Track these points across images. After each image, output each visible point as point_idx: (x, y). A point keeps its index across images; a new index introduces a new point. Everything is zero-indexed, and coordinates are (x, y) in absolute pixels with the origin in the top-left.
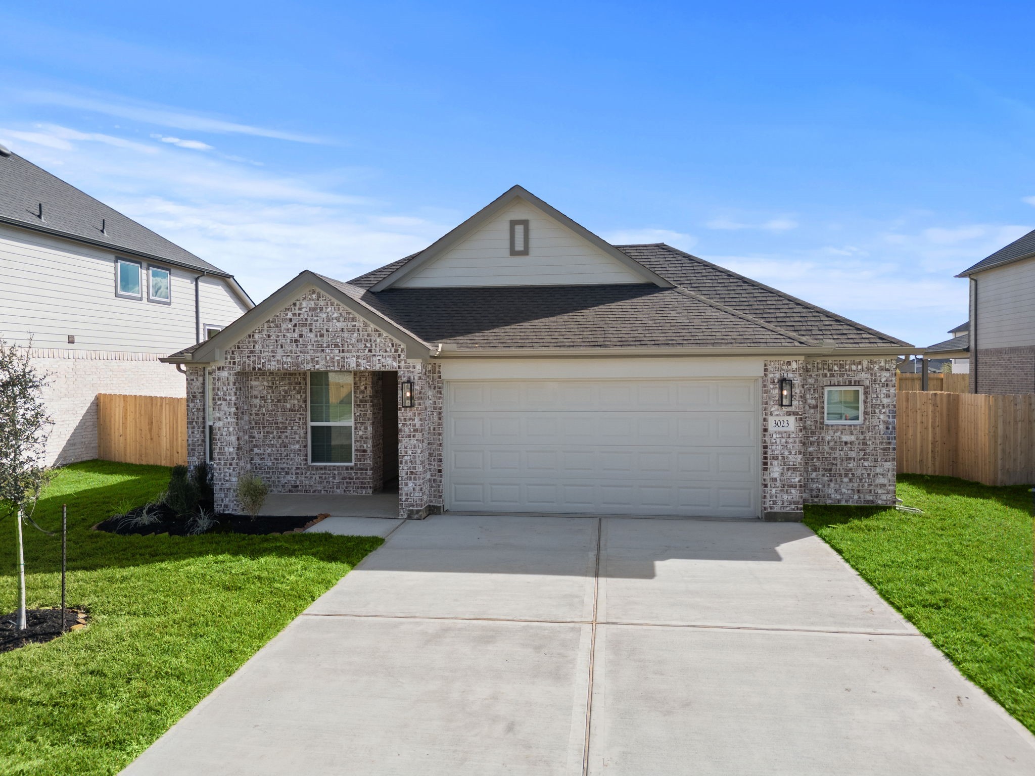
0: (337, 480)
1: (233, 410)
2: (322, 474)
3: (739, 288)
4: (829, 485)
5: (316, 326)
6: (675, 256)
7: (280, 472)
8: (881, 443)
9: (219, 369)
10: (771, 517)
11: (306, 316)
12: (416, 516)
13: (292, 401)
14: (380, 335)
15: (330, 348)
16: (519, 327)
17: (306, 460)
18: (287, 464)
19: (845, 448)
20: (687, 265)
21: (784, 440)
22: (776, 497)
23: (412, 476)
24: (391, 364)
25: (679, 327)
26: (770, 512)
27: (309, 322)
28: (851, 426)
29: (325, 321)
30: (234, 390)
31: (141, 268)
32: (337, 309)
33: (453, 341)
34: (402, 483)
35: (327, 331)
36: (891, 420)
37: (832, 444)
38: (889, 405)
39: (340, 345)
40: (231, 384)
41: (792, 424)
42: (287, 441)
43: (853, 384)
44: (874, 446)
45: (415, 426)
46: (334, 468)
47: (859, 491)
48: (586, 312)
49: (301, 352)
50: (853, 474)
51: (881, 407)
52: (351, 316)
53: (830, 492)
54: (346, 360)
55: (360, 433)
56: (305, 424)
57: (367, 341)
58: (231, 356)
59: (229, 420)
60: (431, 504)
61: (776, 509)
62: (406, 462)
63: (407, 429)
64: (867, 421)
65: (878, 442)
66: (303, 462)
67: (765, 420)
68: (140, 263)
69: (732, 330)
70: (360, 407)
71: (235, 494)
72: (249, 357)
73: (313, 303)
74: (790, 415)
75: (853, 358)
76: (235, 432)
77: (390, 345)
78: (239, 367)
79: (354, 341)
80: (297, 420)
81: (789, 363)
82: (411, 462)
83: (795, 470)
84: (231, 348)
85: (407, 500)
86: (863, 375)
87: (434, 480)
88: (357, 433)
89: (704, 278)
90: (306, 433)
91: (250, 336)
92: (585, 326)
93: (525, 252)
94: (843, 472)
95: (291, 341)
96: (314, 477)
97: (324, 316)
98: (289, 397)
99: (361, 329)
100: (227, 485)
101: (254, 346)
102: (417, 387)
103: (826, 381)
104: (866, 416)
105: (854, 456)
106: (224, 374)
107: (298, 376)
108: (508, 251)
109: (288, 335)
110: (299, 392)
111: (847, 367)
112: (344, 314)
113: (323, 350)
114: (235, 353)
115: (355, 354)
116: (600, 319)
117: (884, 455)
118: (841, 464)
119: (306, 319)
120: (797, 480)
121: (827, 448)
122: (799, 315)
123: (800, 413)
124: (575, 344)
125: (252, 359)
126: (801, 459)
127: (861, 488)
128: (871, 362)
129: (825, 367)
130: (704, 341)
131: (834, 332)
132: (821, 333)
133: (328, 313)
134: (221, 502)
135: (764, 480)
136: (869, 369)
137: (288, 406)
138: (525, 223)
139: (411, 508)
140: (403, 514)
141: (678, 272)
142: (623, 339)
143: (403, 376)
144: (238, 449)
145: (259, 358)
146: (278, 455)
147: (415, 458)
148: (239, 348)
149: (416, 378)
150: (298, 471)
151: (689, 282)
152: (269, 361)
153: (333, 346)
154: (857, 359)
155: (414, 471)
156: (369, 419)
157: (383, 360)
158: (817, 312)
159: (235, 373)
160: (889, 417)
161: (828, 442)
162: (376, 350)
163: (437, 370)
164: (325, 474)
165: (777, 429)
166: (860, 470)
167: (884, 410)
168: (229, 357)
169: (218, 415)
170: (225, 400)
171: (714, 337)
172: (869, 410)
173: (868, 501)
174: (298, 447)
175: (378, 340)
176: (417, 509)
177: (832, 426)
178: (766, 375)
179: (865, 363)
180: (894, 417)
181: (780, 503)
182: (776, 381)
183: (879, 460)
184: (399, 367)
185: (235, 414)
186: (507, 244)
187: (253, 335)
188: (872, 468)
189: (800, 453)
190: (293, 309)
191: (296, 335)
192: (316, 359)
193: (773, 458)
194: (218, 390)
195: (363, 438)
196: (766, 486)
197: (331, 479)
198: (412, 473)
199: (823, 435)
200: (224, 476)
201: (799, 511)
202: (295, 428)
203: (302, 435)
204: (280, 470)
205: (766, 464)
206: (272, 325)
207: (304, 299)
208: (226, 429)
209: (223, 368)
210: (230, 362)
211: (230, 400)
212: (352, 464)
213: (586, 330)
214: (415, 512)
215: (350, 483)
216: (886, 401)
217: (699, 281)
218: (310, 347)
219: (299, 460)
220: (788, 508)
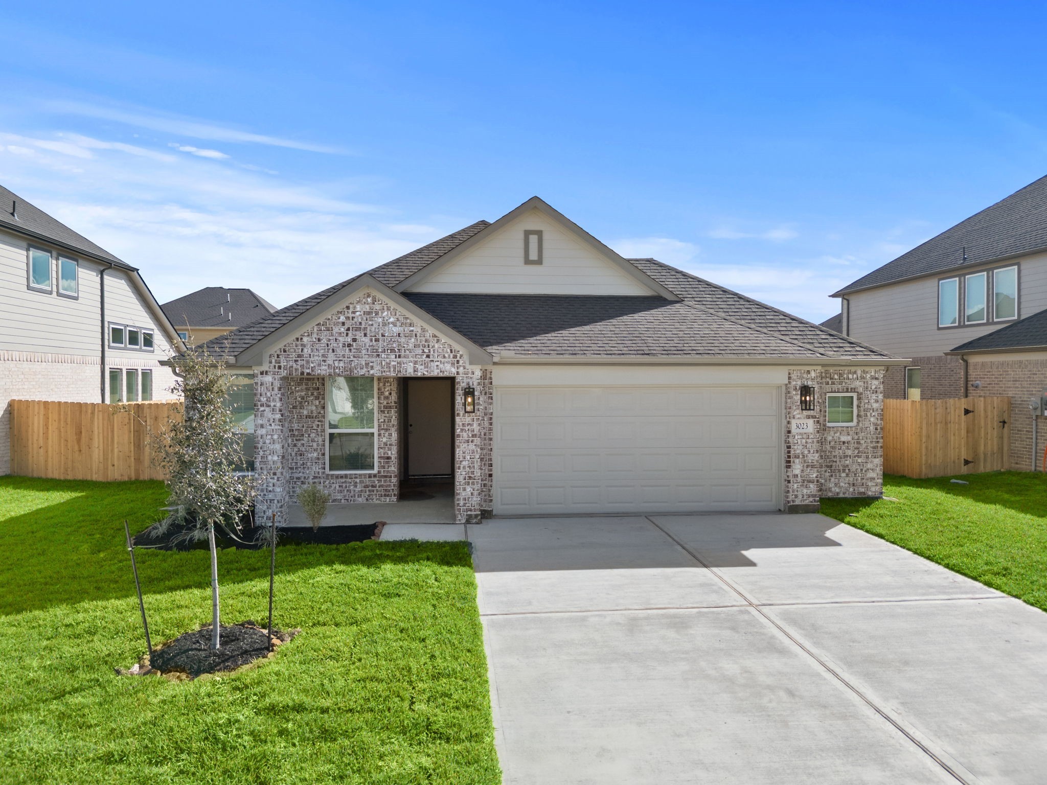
0: (359, 488)
1: (278, 416)
2: (343, 483)
3: (737, 303)
4: (830, 480)
5: (370, 331)
6: (668, 271)
7: (295, 482)
8: (872, 442)
9: (262, 373)
10: (794, 510)
11: (360, 320)
12: (474, 521)
13: (310, 408)
14: (438, 341)
15: (386, 353)
16: (559, 335)
17: (324, 469)
18: (303, 473)
19: (843, 447)
20: (682, 280)
21: (804, 441)
22: (797, 491)
23: (470, 481)
24: (449, 370)
25: (709, 338)
26: (793, 505)
27: (363, 326)
28: (848, 427)
29: (381, 326)
30: (279, 395)
31: (51, 257)
32: (393, 313)
33: (503, 348)
34: (460, 488)
35: (383, 336)
36: (879, 422)
37: (832, 444)
38: (877, 409)
39: (397, 351)
40: (276, 389)
41: (810, 426)
42: (303, 449)
43: (849, 391)
44: (866, 445)
45: (474, 431)
46: (356, 476)
47: (854, 485)
48: (614, 321)
49: (354, 357)
50: (849, 470)
51: (871, 411)
52: (408, 321)
53: (831, 486)
54: (403, 365)
55: (384, 440)
56: (323, 431)
57: (425, 347)
58: (276, 360)
59: (273, 427)
60: (482, 508)
61: (798, 502)
62: (464, 468)
63: (465, 435)
64: (861, 423)
65: (869, 441)
66: (321, 471)
67: (789, 423)
68: (50, 252)
69: (756, 342)
70: (384, 413)
71: (279, 505)
72: (296, 361)
73: (367, 307)
74: (809, 418)
75: (849, 368)
76: (280, 440)
77: (449, 351)
78: (286, 371)
79: (411, 346)
80: (315, 427)
81: (808, 372)
82: (469, 467)
83: (813, 467)
84: (276, 352)
85: (464, 505)
86: (858, 384)
87: (485, 485)
88: (381, 440)
89: (702, 293)
90: (324, 441)
91: (297, 339)
92: (622, 335)
93: (539, 262)
94: (841, 468)
95: (344, 345)
96: (333, 486)
97: (380, 320)
98: (306, 404)
99: (418, 335)
100: (270, 496)
101: (302, 350)
102: (476, 393)
103: (828, 388)
104: (860, 419)
105: (850, 454)
106: (268, 379)
107: (316, 381)
108: (522, 260)
109: (340, 338)
110: (317, 398)
111: (845, 376)
112: (401, 319)
113: (378, 355)
114: (281, 357)
115: (412, 359)
116: (632, 329)
117: (874, 453)
118: (840, 461)
119: (360, 323)
120: (815, 475)
121: (828, 447)
122: (797, 329)
123: (817, 417)
124: (623, 352)
125: (300, 363)
126: (818, 457)
127: (855, 482)
128: (864, 372)
129: (827, 375)
130: (739, 352)
131: (832, 345)
132: (821, 346)
133: (384, 318)
134: (263, 514)
135: (788, 476)
136: (863, 378)
137: (305, 412)
138: (539, 233)
139: (469, 513)
140: (462, 518)
141: (677, 286)
142: (665, 348)
143: (462, 383)
144: (283, 457)
145: (308, 362)
146: (294, 464)
147: (473, 463)
148: (285, 351)
149: (475, 384)
150: (316, 480)
151: (691, 296)
152: (319, 365)
153: (389, 351)
154: (853, 369)
155: (472, 476)
156: (393, 425)
157: (441, 366)
158: (812, 327)
159: (281, 378)
160: (877, 419)
161: (830, 442)
162: (434, 356)
163: (488, 376)
164: (345, 482)
165: (798, 431)
166: (854, 466)
167: (873, 414)
168: (273, 361)
169: (260, 422)
170: (269, 406)
171: (745, 348)
172: (862, 413)
173: (861, 493)
174: (315, 455)
175: (436, 346)
176: (475, 513)
177: (833, 427)
178: (790, 383)
179: (859, 372)
180: (882, 419)
181: (800, 497)
182: (798, 388)
183: (870, 456)
184: (458, 373)
185: (280, 420)
186: (521, 253)
187: (302, 339)
188: (864, 464)
189: (817, 451)
190: (346, 313)
191: (349, 339)
192: (371, 364)
193: (795, 457)
194: (261, 395)
195: (387, 445)
196: (789, 482)
197: (352, 487)
198: (470, 478)
199: (825, 436)
200: (267, 486)
201: (816, 504)
202: (313, 435)
203: (320, 443)
204: (295, 480)
205: (789, 462)
206: (323, 328)
207: (359, 302)
208: (269, 437)
209: (266, 372)
210: (275, 367)
211: (274, 406)
212: (375, 471)
213: (625, 339)
214: (473, 516)
215: (373, 491)
216: (875, 406)
217: (699, 296)
218: (364, 352)
219: (317, 469)
220: (807, 501)
